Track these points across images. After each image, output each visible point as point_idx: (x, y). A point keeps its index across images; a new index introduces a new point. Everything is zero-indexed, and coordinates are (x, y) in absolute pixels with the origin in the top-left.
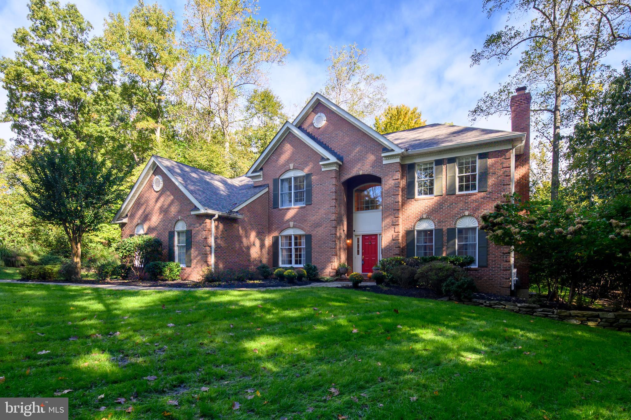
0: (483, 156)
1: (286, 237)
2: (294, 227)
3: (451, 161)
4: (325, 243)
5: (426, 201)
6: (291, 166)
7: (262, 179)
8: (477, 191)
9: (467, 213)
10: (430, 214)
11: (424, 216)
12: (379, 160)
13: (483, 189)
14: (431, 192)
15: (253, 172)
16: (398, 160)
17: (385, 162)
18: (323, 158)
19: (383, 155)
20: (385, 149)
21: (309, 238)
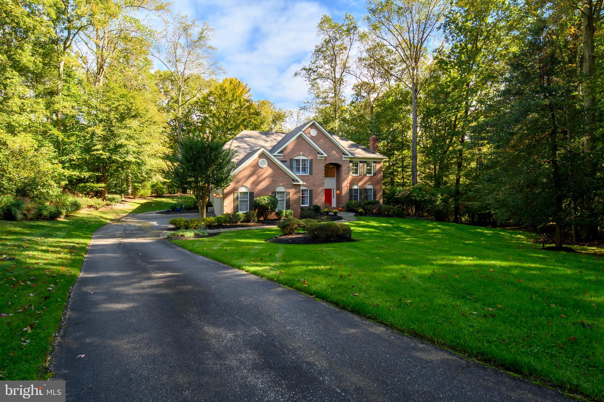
0: (375, 162)
3: (365, 162)
4: (319, 194)
5: (356, 177)
7: (282, 157)
8: (372, 175)
9: (370, 183)
10: (358, 182)
11: (356, 183)
12: (341, 158)
13: (375, 175)
14: (357, 173)
15: (278, 153)
17: (343, 159)
18: (318, 153)
19: (344, 156)
20: (344, 154)
21: (311, 191)
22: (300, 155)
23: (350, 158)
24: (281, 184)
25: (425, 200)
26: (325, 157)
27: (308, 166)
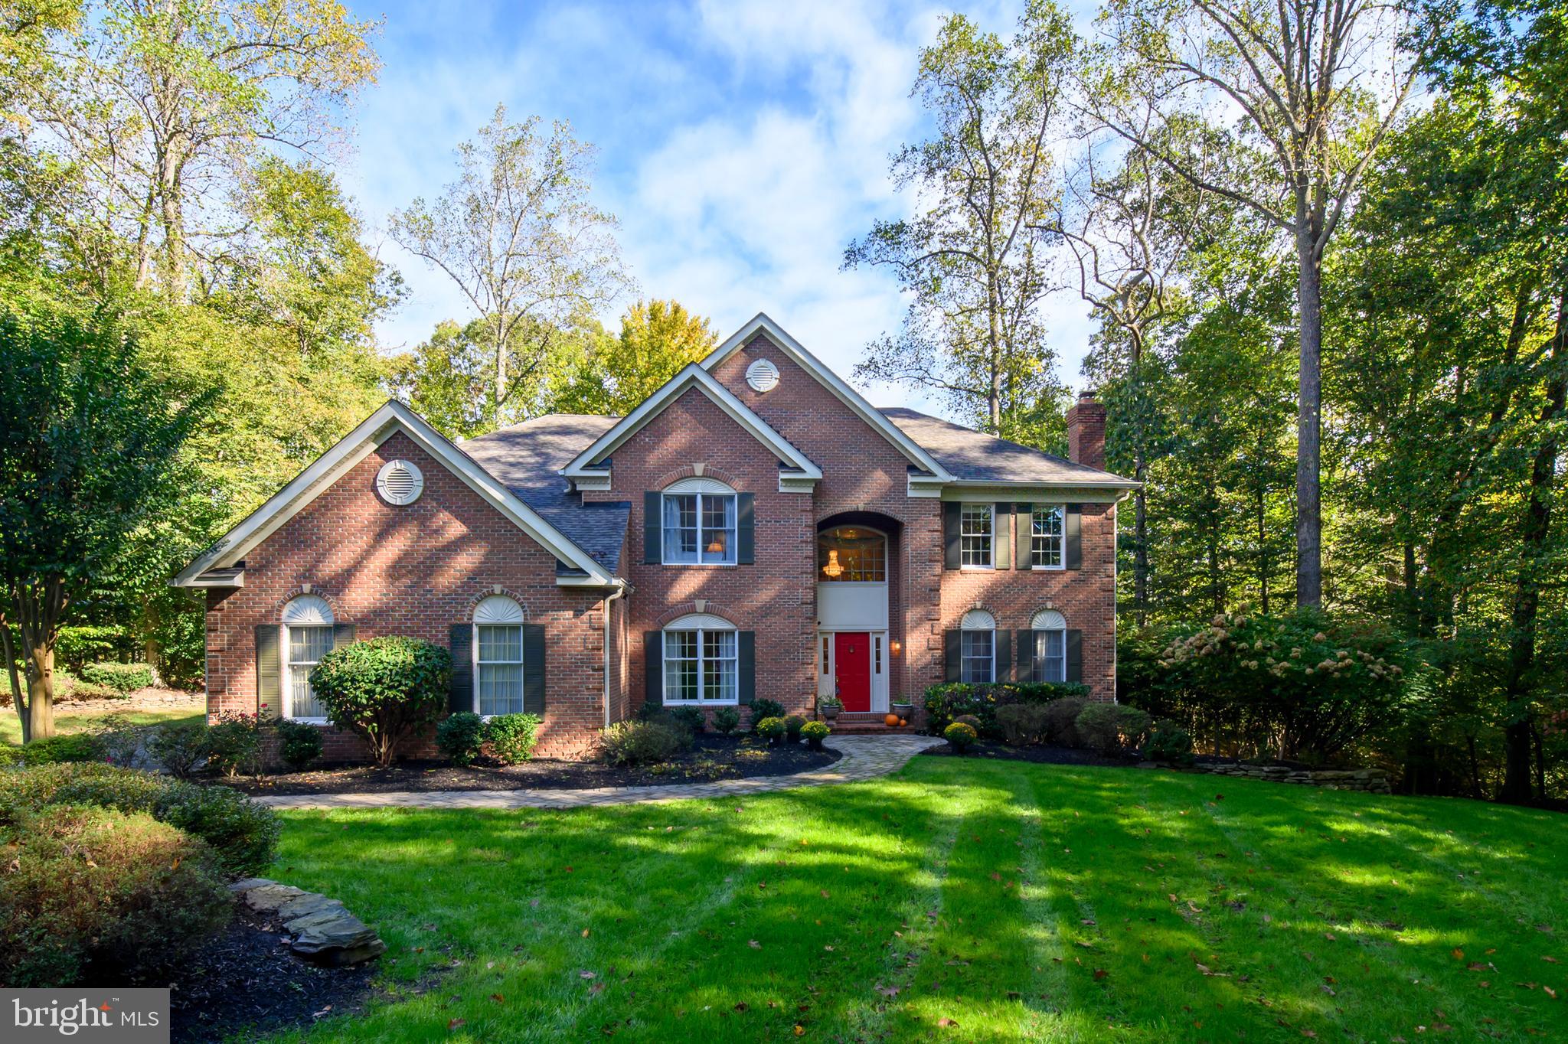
0: (1073, 508)
1: (682, 634)
2: (708, 611)
3: (1024, 508)
4: (787, 651)
5: (982, 577)
6: (699, 468)
7: (609, 488)
8: (1063, 566)
9: (1049, 605)
10: (990, 601)
11: (979, 605)
12: (899, 487)
13: (1076, 566)
14: (986, 560)
15: (585, 468)
16: (938, 494)
17: (911, 494)
18: (782, 465)
19: (910, 479)
20: (912, 468)
21: (748, 639)
22: (692, 476)
23: (946, 488)
24: (497, 589)
25: (1326, 673)
26: (817, 483)
27: (733, 520)
